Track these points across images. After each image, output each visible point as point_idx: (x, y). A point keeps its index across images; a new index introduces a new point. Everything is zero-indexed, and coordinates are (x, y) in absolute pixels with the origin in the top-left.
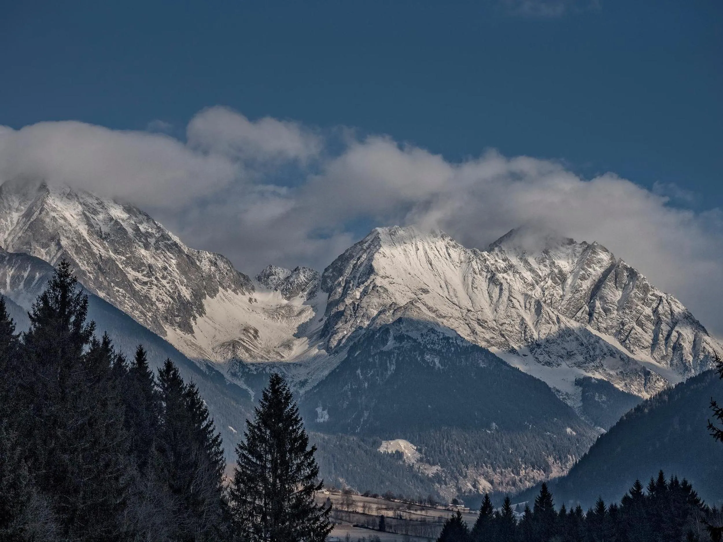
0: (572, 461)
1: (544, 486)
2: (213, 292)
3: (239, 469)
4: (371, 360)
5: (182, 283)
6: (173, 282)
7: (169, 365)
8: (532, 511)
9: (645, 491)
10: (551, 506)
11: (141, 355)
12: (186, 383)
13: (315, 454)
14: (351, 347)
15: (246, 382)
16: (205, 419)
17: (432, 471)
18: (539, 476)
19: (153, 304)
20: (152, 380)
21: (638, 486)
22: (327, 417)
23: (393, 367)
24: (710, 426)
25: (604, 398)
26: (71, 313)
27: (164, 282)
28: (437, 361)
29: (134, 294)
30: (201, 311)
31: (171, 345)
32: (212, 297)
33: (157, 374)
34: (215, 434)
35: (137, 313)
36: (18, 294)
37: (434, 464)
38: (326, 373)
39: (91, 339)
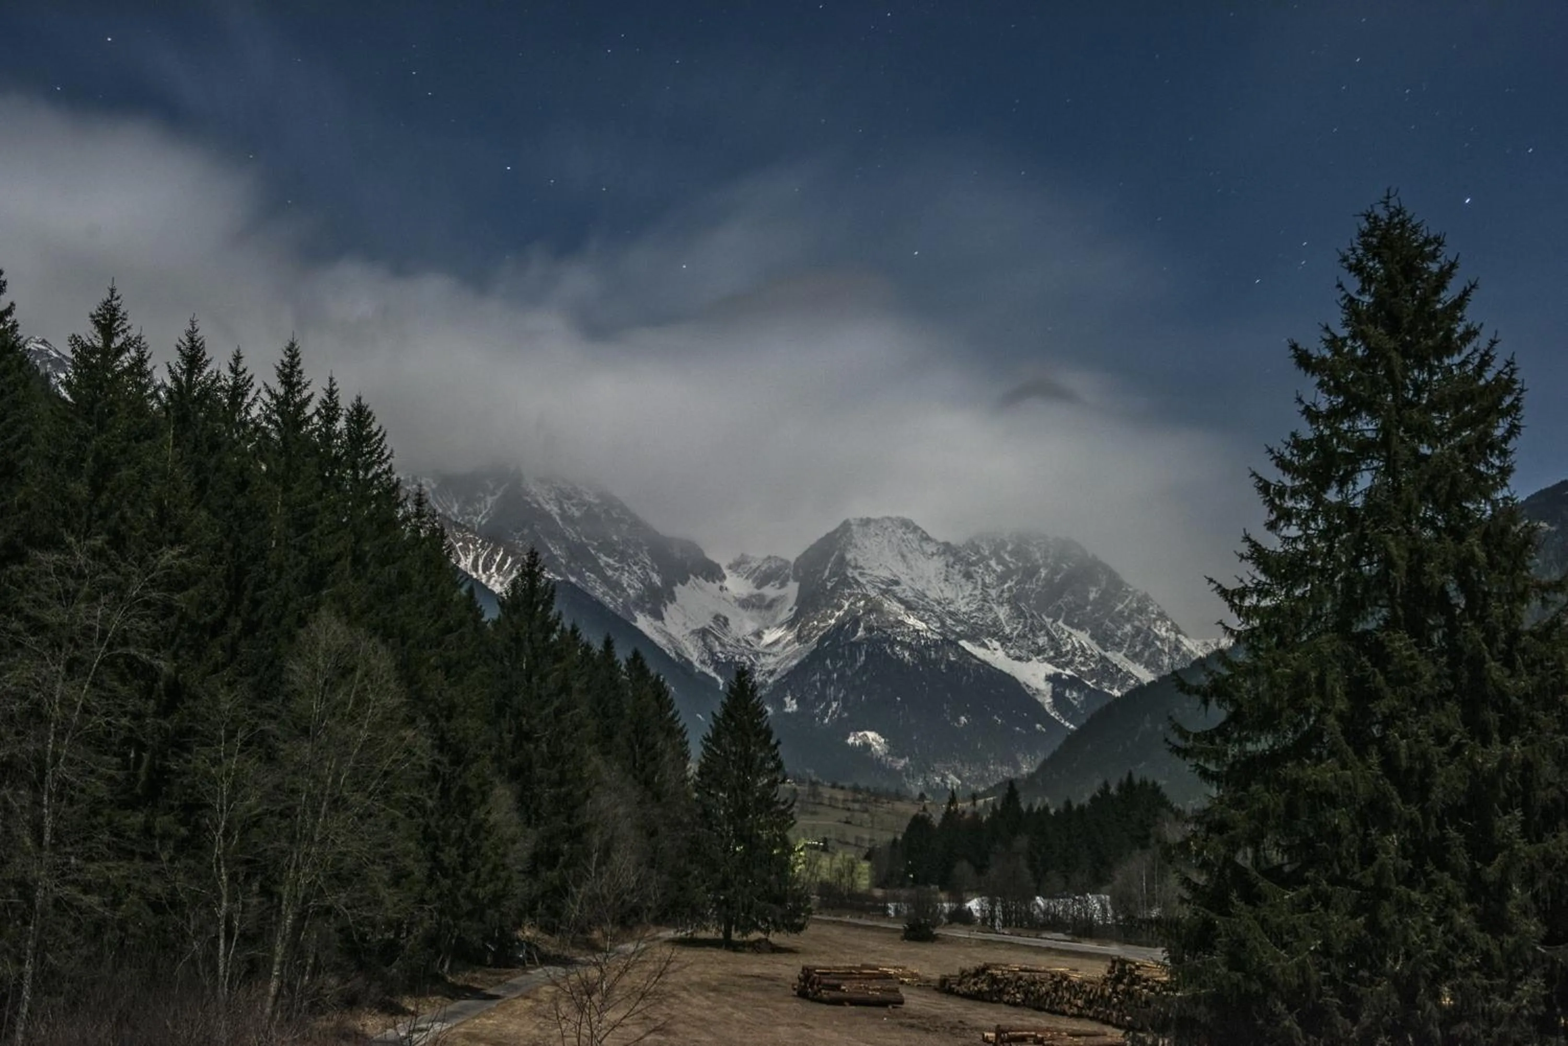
0: (1041, 757)
1: (1011, 783)
2: (684, 582)
3: (703, 760)
4: (840, 650)
5: (653, 569)
6: (644, 568)
7: (636, 654)
8: (999, 808)
9: (1113, 790)
10: (1018, 803)
11: (608, 644)
12: (653, 672)
13: (779, 747)
14: (821, 637)
15: (715, 670)
16: (671, 709)
17: (901, 763)
18: (1006, 772)
19: (624, 590)
20: (619, 670)
21: (1106, 786)
22: (795, 707)
23: (863, 658)
24: (1166, 740)
25: (1075, 694)
26: (538, 604)
27: (635, 568)
28: (907, 654)
29: (606, 580)
30: (673, 598)
31: (641, 631)
32: (683, 585)
33: (624, 663)
34: (681, 724)
35: (608, 599)
36: (490, 577)
37: (903, 757)
38: (795, 662)
39: (559, 628)
